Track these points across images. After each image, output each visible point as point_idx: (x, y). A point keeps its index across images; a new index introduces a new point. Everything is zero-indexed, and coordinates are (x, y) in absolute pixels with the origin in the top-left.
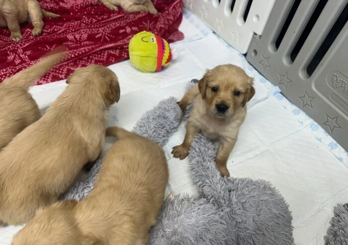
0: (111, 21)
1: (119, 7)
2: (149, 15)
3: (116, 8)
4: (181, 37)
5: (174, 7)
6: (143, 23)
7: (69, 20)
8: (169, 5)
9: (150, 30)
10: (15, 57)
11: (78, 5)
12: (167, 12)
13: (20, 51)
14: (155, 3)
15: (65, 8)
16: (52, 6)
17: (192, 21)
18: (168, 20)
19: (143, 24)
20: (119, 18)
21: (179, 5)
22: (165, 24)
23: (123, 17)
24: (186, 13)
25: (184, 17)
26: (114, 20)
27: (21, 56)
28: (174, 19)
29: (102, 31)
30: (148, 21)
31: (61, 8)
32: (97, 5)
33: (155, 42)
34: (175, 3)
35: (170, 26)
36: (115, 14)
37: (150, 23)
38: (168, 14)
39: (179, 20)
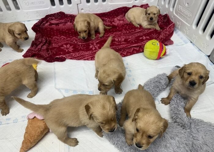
0: (136, 33)
1: (141, 26)
2: (156, 31)
3: (138, 26)
4: (171, 43)
5: (170, 27)
7: (116, 31)
8: (167, 26)
9: (155, 39)
10: (93, 47)
11: (121, 24)
12: (166, 30)
13: (95, 44)
14: (159, 24)
15: (115, 25)
16: (109, 24)
17: (179, 35)
18: (166, 34)
19: (152, 35)
20: (140, 31)
21: (172, 26)
22: (164, 36)
23: (142, 31)
24: (176, 31)
25: (174, 33)
26: (137, 32)
27: (96, 46)
28: (169, 33)
29: (131, 38)
30: (155, 34)
31: (113, 25)
32: (130, 24)
33: (159, 45)
34: (171, 25)
35: (166, 37)
36: (138, 29)
37: (156, 35)
38: (166, 31)
39: (171, 34)
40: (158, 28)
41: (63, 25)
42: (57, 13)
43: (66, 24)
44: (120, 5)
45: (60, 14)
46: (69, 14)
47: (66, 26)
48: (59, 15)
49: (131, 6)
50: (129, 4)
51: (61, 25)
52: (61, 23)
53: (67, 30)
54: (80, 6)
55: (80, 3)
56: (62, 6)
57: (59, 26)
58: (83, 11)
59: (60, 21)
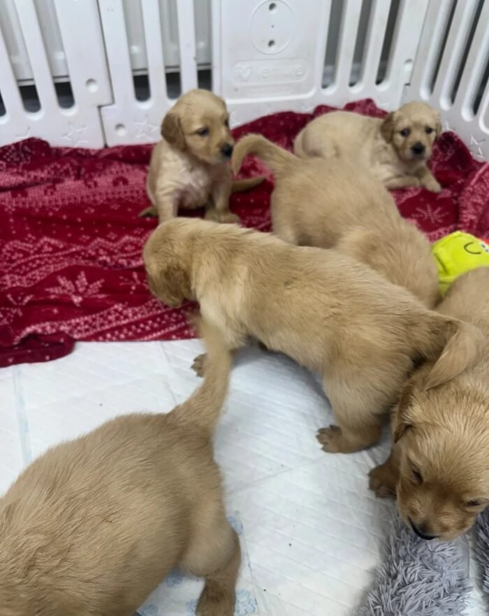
2: (426, 195)
5: (481, 179)
6: (418, 209)
8: (468, 174)
12: (471, 189)
18: (475, 205)
19: (420, 213)
22: (474, 214)
28: (484, 201)
30: (428, 206)
34: (480, 172)
38: (473, 193)
40: (433, 185)
41: (46, 192)
42: (16, 145)
43: (58, 186)
44: (269, 104)
45: (26, 148)
46: (66, 148)
47: (57, 195)
48: (25, 152)
49: (309, 109)
50: (301, 102)
51: (34, 193)
52: (36, 183)
53: (64, 209)
54: (111, 115)
55: (107, 100)
56: (35, 117)
57: (25, 195)
58: (122, 132)
59: (33, 174)
